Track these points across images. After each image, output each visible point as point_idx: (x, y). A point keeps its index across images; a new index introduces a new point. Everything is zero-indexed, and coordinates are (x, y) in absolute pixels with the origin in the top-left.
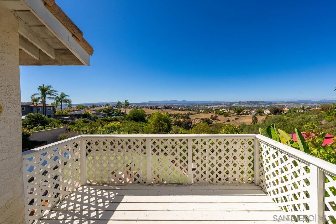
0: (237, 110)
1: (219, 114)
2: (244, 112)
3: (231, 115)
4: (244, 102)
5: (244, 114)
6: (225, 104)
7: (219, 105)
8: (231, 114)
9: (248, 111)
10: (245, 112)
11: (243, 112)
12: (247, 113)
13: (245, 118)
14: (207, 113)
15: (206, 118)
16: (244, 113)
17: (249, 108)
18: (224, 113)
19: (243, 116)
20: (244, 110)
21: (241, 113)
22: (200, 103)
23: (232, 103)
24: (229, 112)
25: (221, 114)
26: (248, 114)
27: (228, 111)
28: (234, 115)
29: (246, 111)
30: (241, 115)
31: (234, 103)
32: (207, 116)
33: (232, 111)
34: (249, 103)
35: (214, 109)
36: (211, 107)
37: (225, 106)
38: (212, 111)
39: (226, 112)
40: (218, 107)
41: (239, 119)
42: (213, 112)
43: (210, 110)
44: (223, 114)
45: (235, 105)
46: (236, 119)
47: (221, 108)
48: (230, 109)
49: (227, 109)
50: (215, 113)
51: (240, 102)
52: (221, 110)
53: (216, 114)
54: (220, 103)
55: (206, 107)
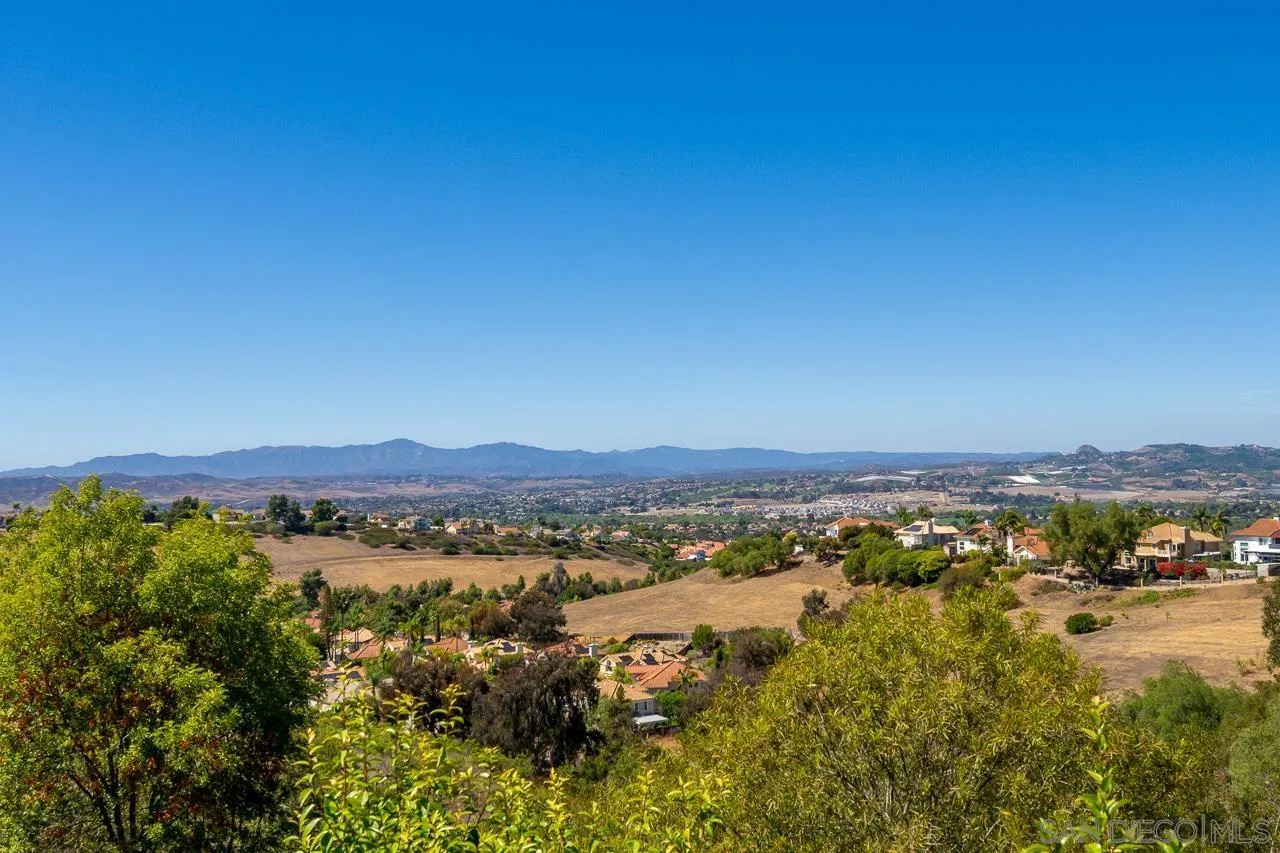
0: (1079, 527)
1: (893, 578)
2: (1156, 552)
3: (1022, 587)
4: (1122, 460)
5: (1154, 571)
6: (939, 474)
7: (872, 488)
8: (1015, 576)
9: (1197, 536)
10: (1161, 545)
11: (1141, 551)
12: (1187, 566)
13: (1176, 610)
14: (759, 572)
15: (746, 624)
16: (1152, 560)
17: (1200, 516)
18: (949, 561)
19: (1152, 598)
20: (1160, 532)
21: (1124, 563)
22: (678, 469)
23: (1011, 466)
24: (999, 556)
25: (915, 581)
26: (1198, 574)
27: (983, 541)
28: (1048, 587)
29: (1176, 534)
30: (1127, 579)
31: (1030, 463)
32: (757, 603)
33: (1029, 544)
34: (1179, 468)
35: (834, 531)
36: (789, 509)
37: (942, 497)
38: (810, 546)
39: (963, 559)
40: (865, 504)
41: (1108, 622)
42: (827, 554)
43: (793, 542)
44: (932, 578)
45: (1035, 492)
46: (1082, 626)
47: (905, 518)
48: (1010, 523)
49: (969, 524)
50: (848, 572)
51: (1088, 454)
52: (909, 540)
53: (858, 576)
54: (885, 472)
55: (735, 510)
